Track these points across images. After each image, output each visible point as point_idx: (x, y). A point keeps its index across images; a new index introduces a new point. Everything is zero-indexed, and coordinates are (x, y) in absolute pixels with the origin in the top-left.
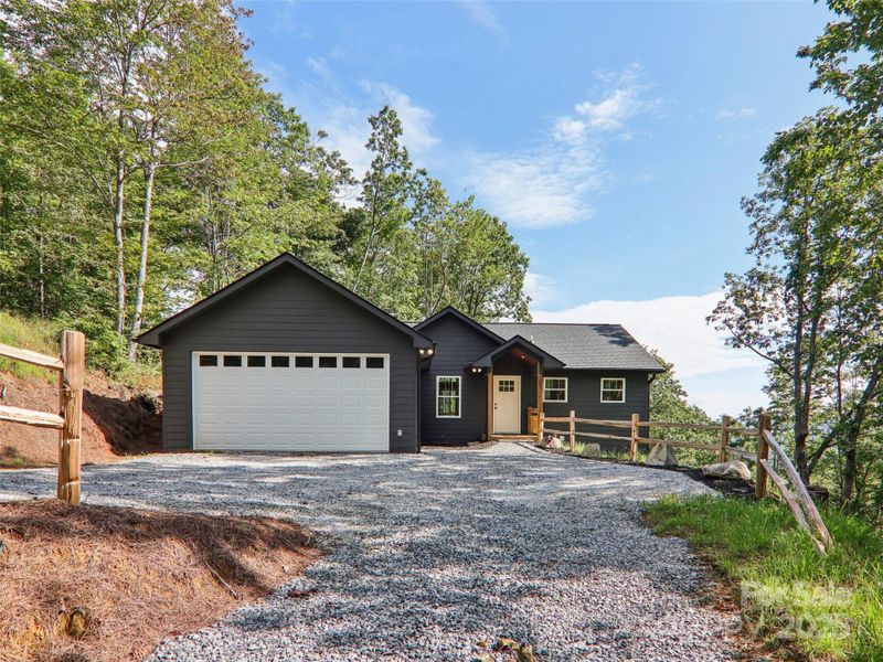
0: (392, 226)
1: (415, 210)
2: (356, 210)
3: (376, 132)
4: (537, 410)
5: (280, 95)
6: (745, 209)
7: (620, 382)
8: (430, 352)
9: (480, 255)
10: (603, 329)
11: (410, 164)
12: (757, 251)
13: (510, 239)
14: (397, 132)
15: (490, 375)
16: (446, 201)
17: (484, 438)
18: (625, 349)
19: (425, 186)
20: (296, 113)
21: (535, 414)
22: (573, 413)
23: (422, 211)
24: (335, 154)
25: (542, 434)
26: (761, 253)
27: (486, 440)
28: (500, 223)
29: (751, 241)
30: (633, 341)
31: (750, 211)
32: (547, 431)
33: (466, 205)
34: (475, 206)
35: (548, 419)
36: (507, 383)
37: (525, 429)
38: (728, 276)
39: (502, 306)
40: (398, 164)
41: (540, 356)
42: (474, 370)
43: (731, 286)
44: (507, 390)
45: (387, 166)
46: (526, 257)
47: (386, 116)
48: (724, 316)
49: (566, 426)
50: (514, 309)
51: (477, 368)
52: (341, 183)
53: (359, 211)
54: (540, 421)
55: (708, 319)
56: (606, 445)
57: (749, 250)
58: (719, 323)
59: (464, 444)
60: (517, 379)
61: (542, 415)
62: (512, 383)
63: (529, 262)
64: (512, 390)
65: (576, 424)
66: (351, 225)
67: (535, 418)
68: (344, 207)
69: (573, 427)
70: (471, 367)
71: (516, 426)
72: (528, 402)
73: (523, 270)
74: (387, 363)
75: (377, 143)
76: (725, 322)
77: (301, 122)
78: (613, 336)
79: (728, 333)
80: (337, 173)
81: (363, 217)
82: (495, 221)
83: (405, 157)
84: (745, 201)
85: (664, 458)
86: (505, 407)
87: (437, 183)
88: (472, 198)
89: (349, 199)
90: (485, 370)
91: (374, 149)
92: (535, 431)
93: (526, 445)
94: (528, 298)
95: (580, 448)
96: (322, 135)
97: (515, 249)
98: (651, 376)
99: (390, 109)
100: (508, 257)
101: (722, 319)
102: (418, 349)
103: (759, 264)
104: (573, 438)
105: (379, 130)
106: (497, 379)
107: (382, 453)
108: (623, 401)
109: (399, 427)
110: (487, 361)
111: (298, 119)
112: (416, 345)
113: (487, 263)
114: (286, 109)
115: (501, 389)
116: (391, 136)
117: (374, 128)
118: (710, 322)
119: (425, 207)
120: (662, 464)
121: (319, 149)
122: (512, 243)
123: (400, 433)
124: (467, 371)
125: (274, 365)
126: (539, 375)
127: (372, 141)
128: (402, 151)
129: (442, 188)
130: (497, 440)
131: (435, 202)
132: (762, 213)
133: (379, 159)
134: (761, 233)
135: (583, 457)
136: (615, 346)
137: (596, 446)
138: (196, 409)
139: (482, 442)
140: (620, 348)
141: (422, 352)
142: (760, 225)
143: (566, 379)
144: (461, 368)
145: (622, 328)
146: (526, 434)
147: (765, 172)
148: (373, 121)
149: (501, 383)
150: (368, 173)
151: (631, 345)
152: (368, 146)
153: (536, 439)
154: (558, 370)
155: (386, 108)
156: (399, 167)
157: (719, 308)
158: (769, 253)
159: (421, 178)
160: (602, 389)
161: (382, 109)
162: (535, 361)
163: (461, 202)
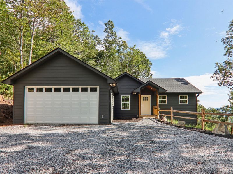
0: (112, 54)
1: (118, 49)
2: (102, 51)
3: (107, 27)
4: (156, 107)
5: (80, 19)
6: (223, 42)
7: (186, 97)
8: (114, 85)
9: (138, 62)
10: (178, 80)
11: (117, 36)
12: (228, 55)
13: (146, 58)
14: (113, 27)
15: (140, 95)
16: (127, 46)
17: (138, 117)
18: (187, 86)
19: (121, 42)
20: (85, 24)
21: (156, 108)
22: (172, 108)
23: (120, 49)
24: (97, 36)
25: (159, 116)
26: (229, 55)
27: (139, 118)
28: (143, 53)
29: (225, 52)
30: (189, 83)
31: (224, 42)
32: (161, 114)
33: (133, 48)
34: (136, 48)
35: (161, 110)
36: (146, 98)
37: (152, 114)
38: (216, 64)
39: (144, 77)
40: (113, 36)
41: (157, 88)
42: (134, 93)
43: (218, 67)
44: (146, 100)
45: (110, 37)
46: (151, 62)
47: (110, 23)
48: (216, 76)
49: (169, 113)
50: (148, 77)
51: (135, 92)
52: (98, 44)
53: (103, 51)
54: (158, 111)
55: (211, 77)
56: (187, 122)
57: (225, 55)
58: (214, 78)
59: (130, 119)
60: (149, 96)
61: (159, 109)
62: (148, 98)
63: (152, 64)
64: (148, 100)
65: (173, 112)
66: (100, 55)
67: (156, 110)
68: (99, 50)
69: (172, 113)
70: (133, 92)
71: (149, 112)
72: (153, 104)
73: (150, 66)
74: (98, 89)
75: (107, 31)
76: (216, 78)
77: (86, 26)
78: (182, 82)
79: (217, 82)
80: (97, 42)
81: (104, 52)
82: (142, 53)
83: (115, 34)
84: (223, 39)
85: (224, 130)
86: (145, 106)
87: (125, 42)
88: (135, 46)
89: (100, 48)
90: (138, 93)
91: (106, 32)
92: (156, 114)
93: (153, 120)
94: (152, 74)
95: (176, 122)
96: (93, 31)
97: (148, 60)
98: (197, 95)
99: (111, 21)
100: (146, 63)
101: (216, 77)
102: (109, 84)
103: (228, 59)
104: (172, 118)
105: (108, 27)
106: (142, 96)
107: (96, 125)
108: (187, 103)
109: (102, 114)
110: (139, 90)
111: (85, 26)
112: (108, 82)
113: (140, 64)
114: (82, 23)
115: (144, 100)
116: (111, 28)
117: (106, 26)
118: (212, 78)
119: (121, 48)
120: (224, 134)
121: (92, 35)
122: (147, 59)
123: (103, 117)
124: (132, 94)
125: (55, 91)
126: (157, 95)
127: (106, 30)
128: (114, 32)
129: (126, 43)
130: (142, 117)
131: (124, 47)
132: (229, 43)
133: (108, 35)
134: (228, 49)
135: (178, 127)
136: (183, 85)
137: (184, 122)
138: (26, 108)
139: (137, 118)
140: (185, 85)
141: (111, 85)
142: (228, 46)
143: (167, 96)
144: (130, 93)
145: (184, 80)
146: (153, 115)
147: (229, 30)
148: (106, 24)
149: (144, 98)
150: (104, 39)
151: (189, 84)
152: (104, 31)
153: (157, 117)
154: (164, 93)
155: (110, 21)
156: (113, 37)
157: (214, 74)
158: (232, 55)
159: (120, 40)
160: (180, 99)
161: (108, 21)
162: (156, 90)
163: (132, 47)
